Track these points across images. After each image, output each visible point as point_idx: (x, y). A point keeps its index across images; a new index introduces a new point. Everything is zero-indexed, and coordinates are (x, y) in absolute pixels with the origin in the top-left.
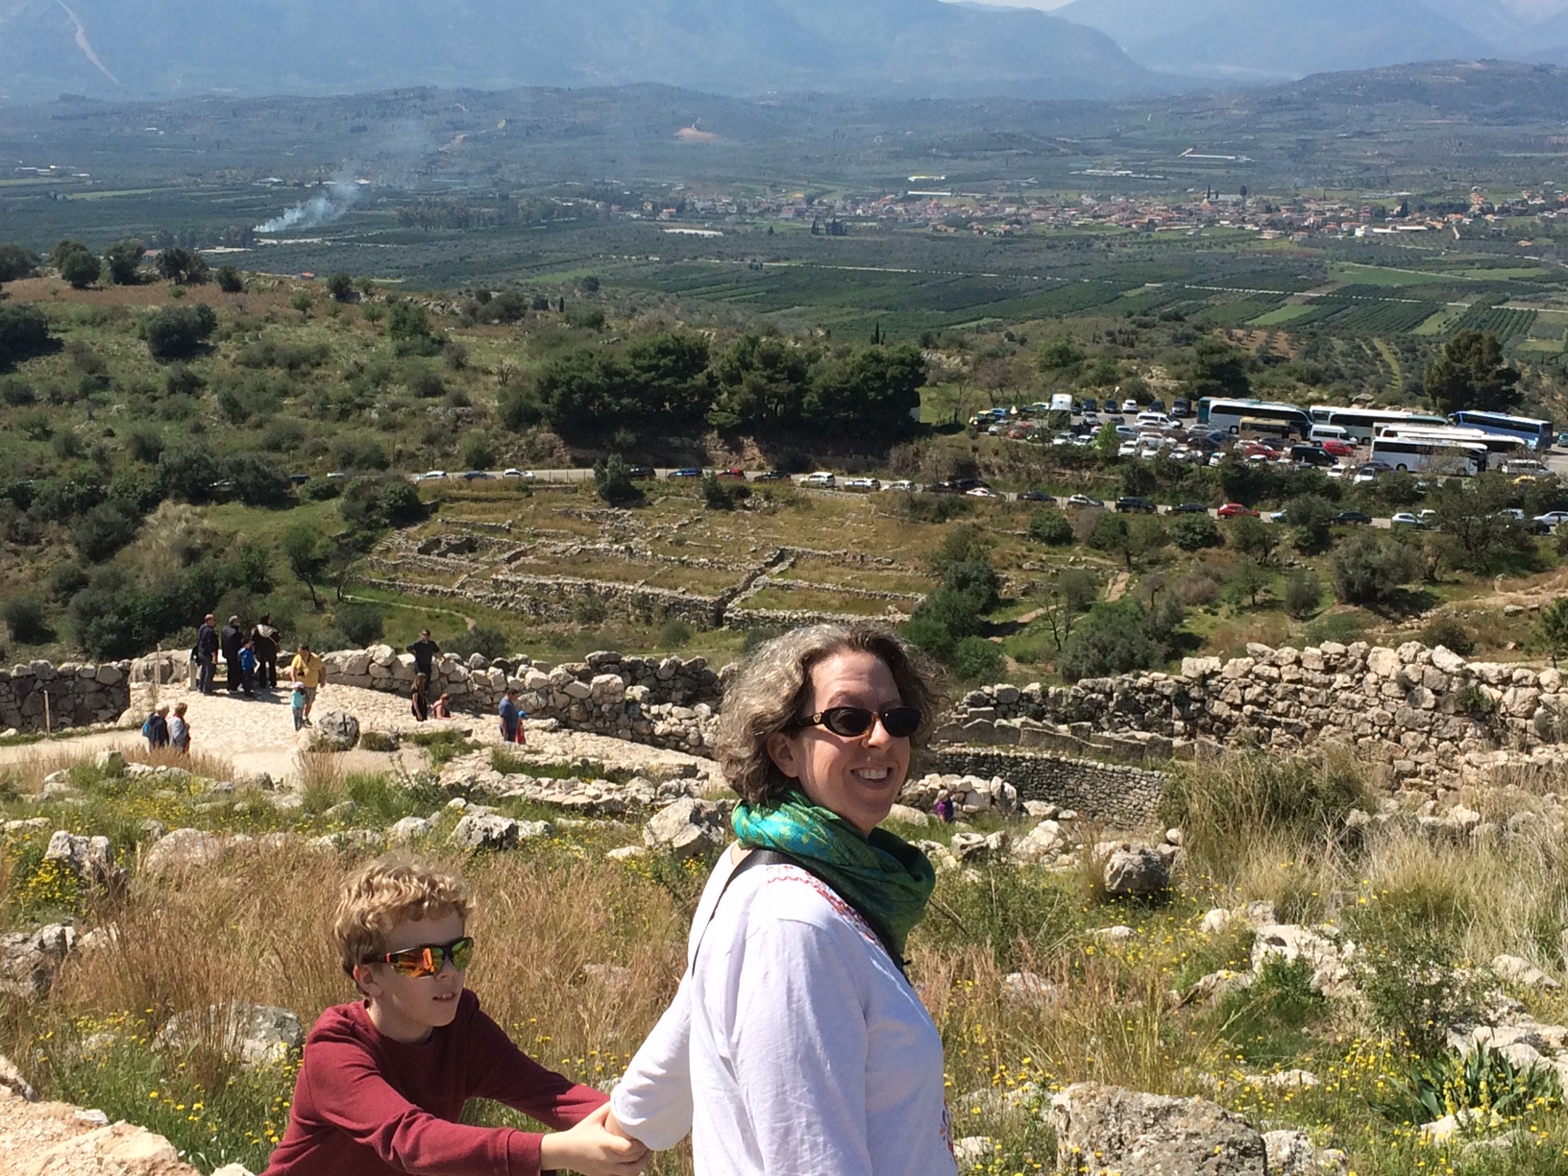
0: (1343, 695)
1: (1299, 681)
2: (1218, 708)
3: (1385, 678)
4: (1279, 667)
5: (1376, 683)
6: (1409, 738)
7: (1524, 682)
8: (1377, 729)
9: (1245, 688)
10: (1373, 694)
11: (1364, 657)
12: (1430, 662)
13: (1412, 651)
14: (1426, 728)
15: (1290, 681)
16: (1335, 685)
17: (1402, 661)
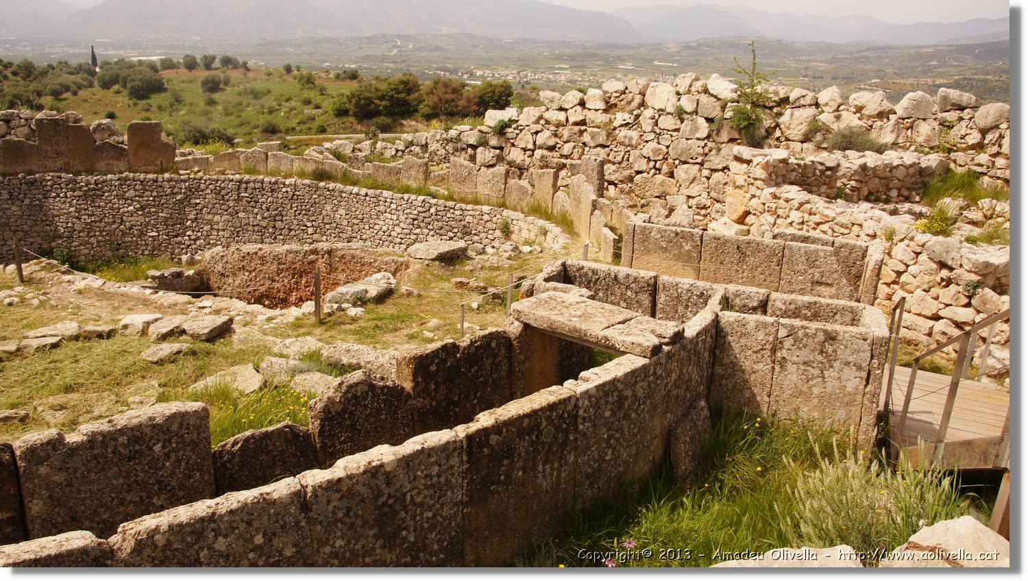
0: (622, 133)
1: (583, 123)
2: (515, 155)
3: (661, 111)
4: (566, 110)
5: (653, 118)
6: (681, 172)
7: (802, 102)
8: (652, 164)
9: (537, 133)
10: (649, 129)
11: (643, 94)
12: (706, 91)
13: (688, 81)
14: (699, 160)
15: (576, 124)
16: (615, 124)
17: (678, 93)
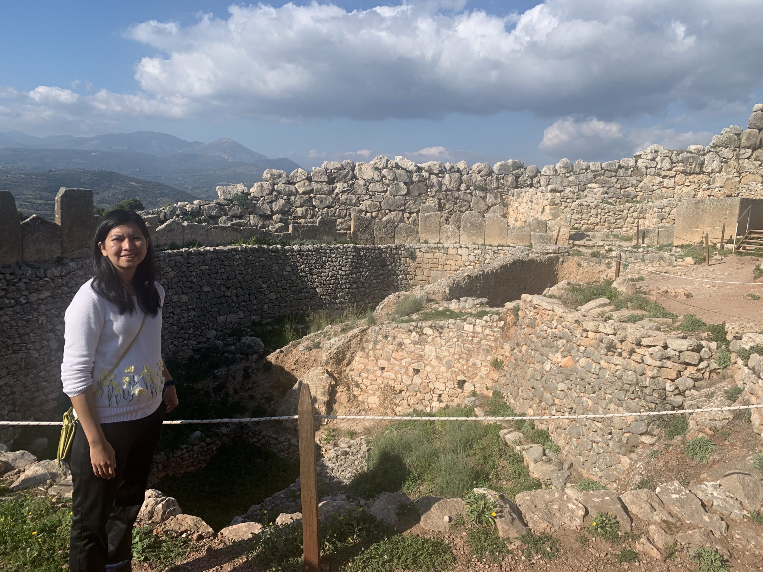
2: (256, 221)
9: (271, 202)
15: (304, 193)
16: (336, 191)
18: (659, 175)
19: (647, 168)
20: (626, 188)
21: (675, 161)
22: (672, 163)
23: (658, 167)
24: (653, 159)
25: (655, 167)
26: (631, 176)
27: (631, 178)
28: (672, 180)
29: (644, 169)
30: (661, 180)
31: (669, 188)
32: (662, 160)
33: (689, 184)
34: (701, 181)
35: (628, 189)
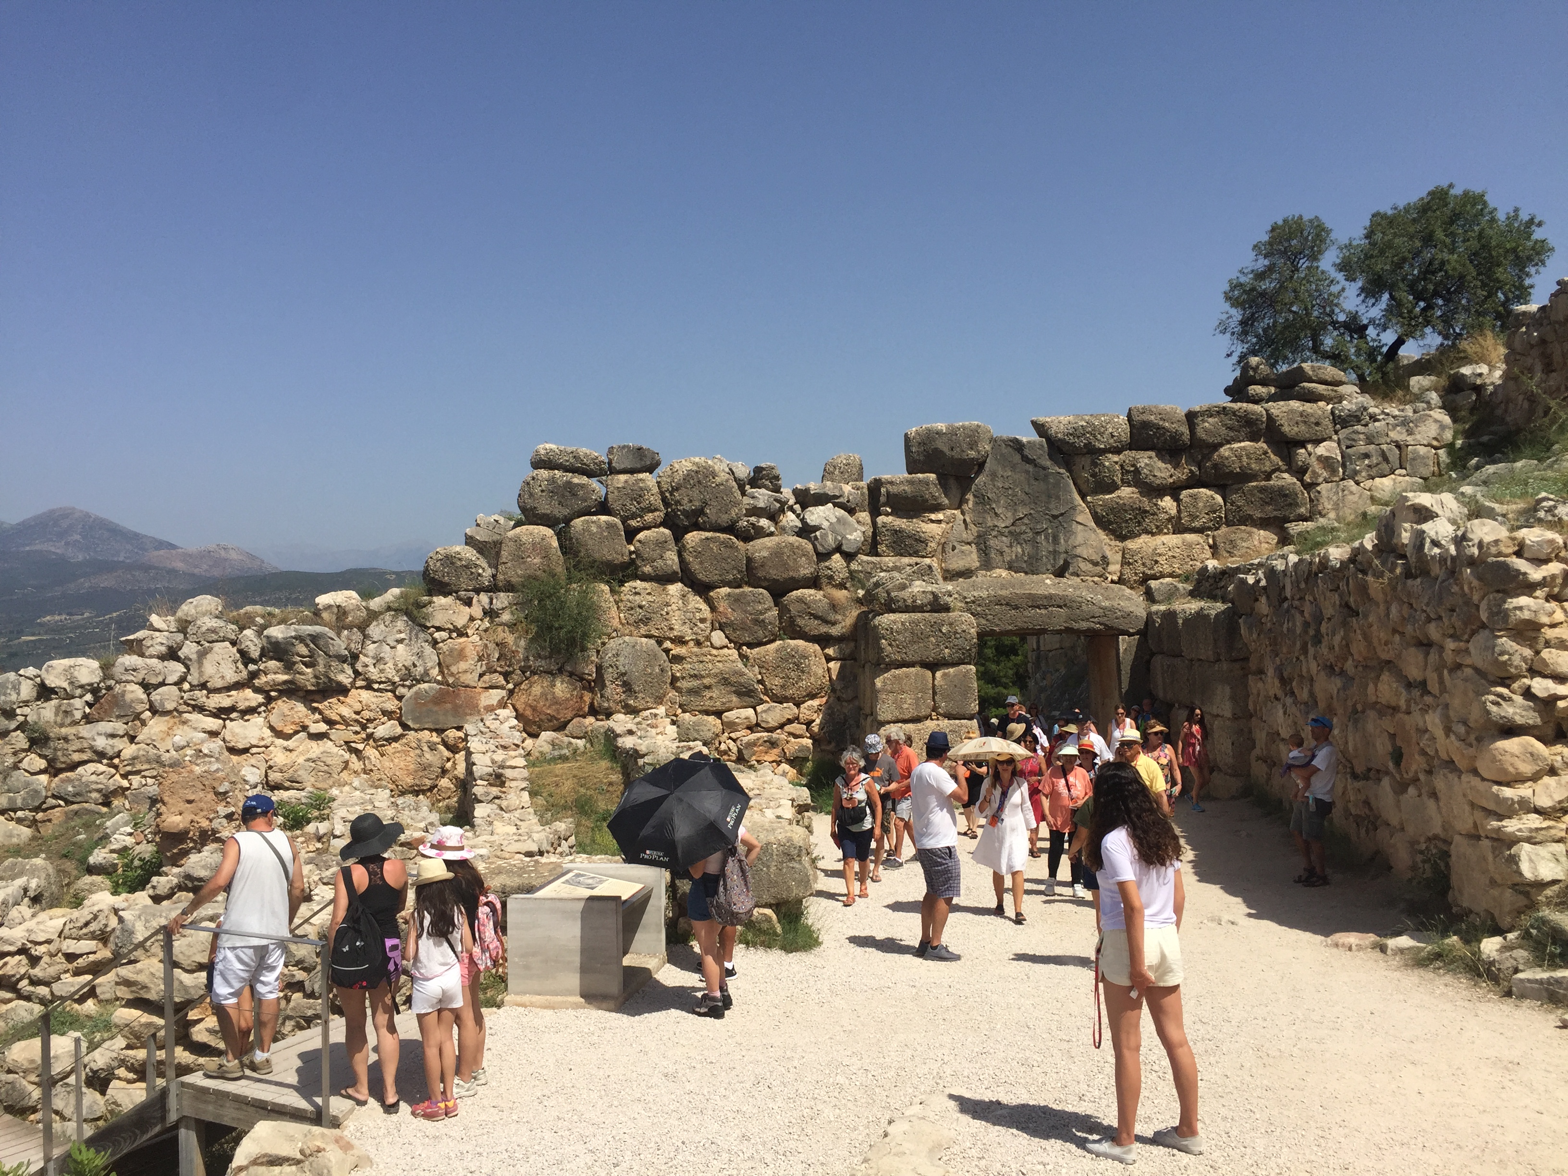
18: (200, 709)
19: (146, 686)
20: (73, 767)
21: (255, 653)
22: (245, 657)
23: (194, 678)
24: (172, 654)
25: (179, 683)
26: (88, 719)
27: (85, 730)
28: (257, 720)
29: (135, 692)
30: (213, 723)
31: (246, 751)
32: (202, 654)
33: (323, 727)
34: (367, 714)
35: (80, 770)
